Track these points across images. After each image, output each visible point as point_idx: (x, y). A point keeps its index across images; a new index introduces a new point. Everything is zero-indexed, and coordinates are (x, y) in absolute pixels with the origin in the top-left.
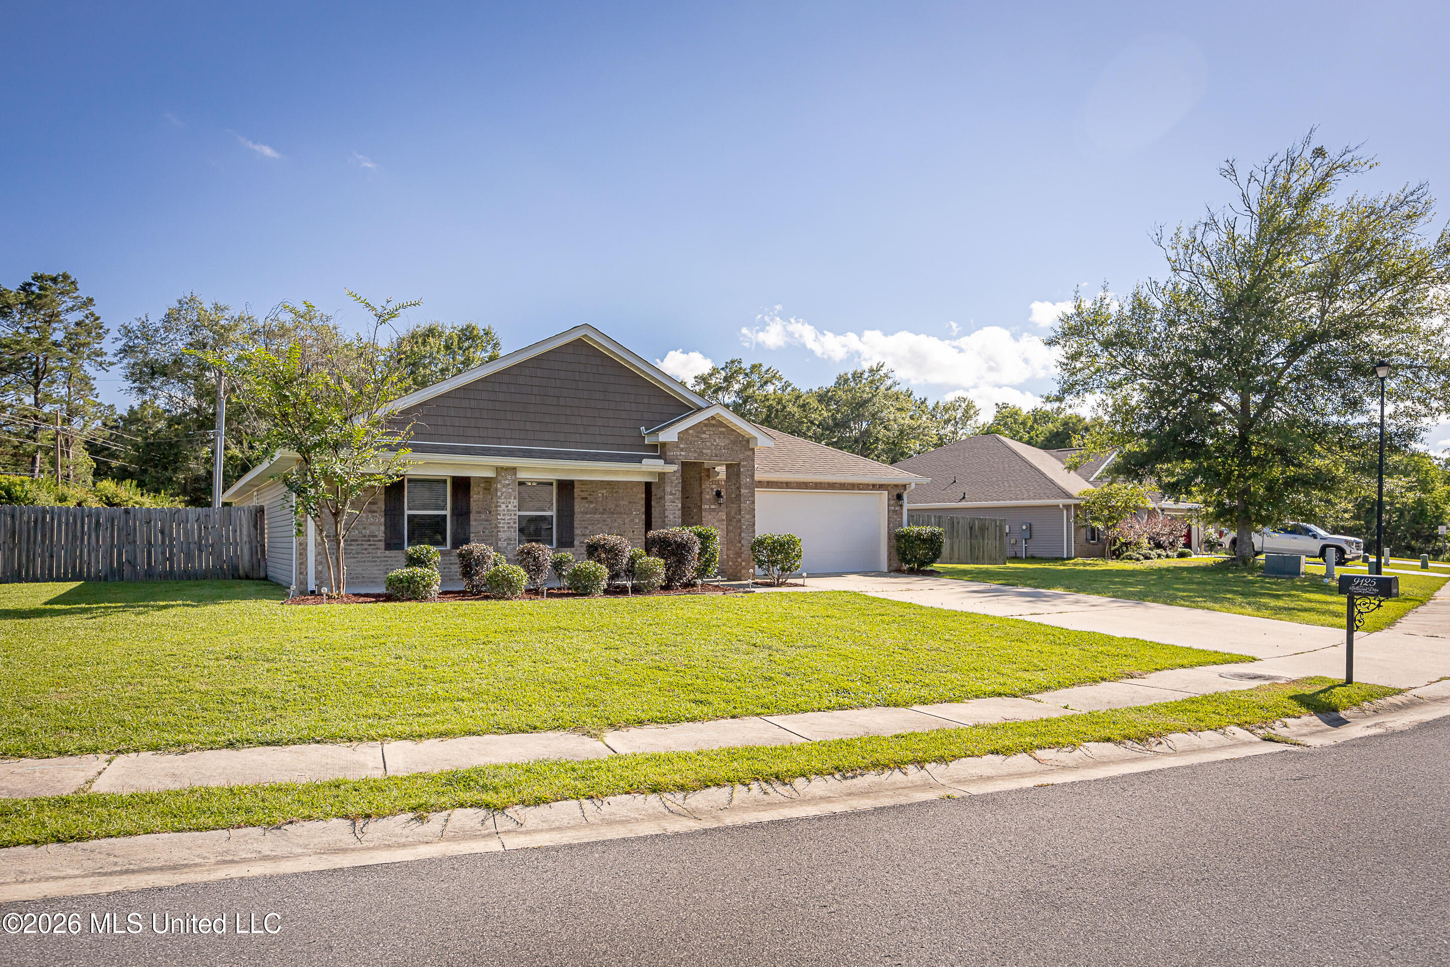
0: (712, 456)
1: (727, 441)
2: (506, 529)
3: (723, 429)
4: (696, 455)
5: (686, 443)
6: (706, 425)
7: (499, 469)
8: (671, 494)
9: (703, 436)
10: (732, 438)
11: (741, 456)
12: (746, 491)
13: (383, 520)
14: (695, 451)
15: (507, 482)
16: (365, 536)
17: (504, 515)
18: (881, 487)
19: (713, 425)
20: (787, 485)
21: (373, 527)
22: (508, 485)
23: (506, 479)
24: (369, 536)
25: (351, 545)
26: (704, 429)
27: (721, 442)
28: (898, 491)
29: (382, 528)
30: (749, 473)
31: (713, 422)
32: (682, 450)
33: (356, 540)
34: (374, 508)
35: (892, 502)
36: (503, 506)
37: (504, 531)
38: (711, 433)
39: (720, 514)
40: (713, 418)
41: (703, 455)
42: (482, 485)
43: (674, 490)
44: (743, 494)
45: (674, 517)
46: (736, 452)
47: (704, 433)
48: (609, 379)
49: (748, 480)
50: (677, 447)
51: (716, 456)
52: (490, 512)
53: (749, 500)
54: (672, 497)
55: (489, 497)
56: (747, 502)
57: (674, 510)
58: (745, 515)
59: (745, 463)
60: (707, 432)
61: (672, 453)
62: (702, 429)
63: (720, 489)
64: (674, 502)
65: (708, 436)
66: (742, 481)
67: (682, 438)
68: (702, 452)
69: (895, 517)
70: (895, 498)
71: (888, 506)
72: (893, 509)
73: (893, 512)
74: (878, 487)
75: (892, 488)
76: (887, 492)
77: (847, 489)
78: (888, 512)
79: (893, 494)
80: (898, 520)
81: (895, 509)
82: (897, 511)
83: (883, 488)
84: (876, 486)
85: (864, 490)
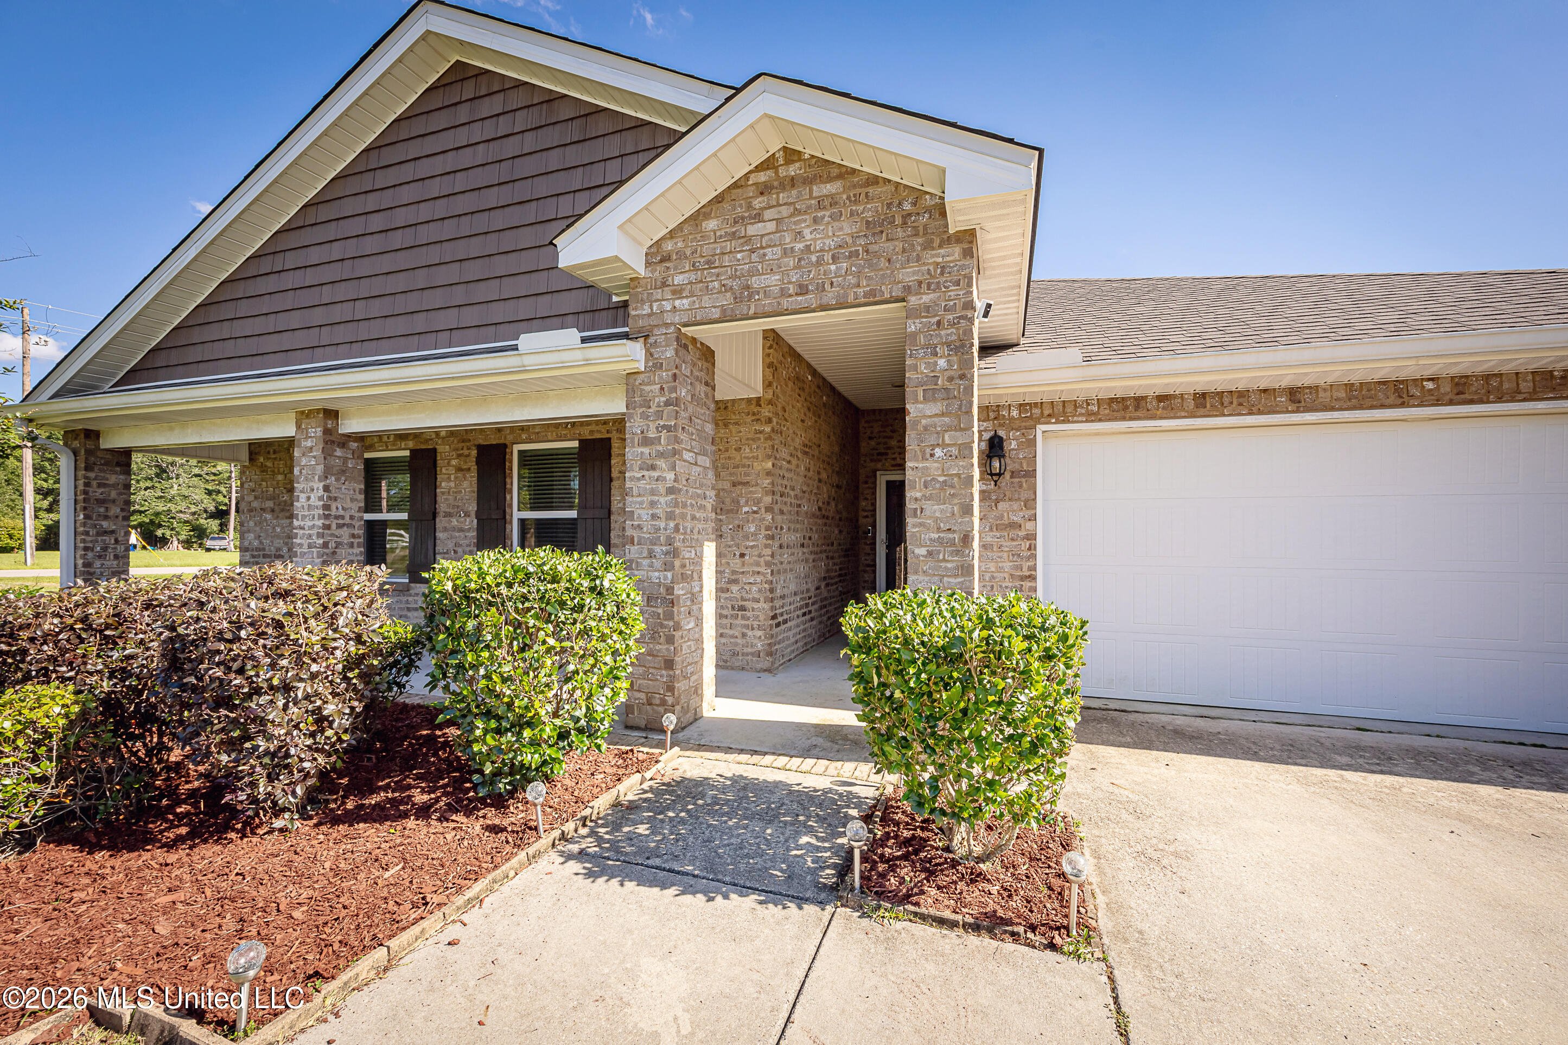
0: (783, 293)
2: (305, 548)
3: (829, 188)
4: (727, 299)
5: (694, 268)
6: (764, 190)
7: (300, 413)
8: (646, 442)
9: (752, 230)
10: (869, 211)
11: (909, 275)
12: (932, 409)
14: (726, 289)
15: (309, 443)
19: (793, 182)
22: (311, 450)
26: (758, 203)
27: (823, 236)
30: (948, 333)
31: (793, 169)
32: (678, 292)
38: (785, 211)
39: (1001, 505)
40: (791, 155)
41: (750, 297)
42: (454, 462)
43: (652, 426)
44: (916, 423)
45: (654, 517)
46: (883, 263)
47: (758, 217)
48: (529, 142)
49: (942, 363)
50: (664, 284)
51: (803, 290)
52: (467, 515)
53: (943, 445)
54: (646, 450)
55: (466, 484)
56: (938, 452)
57: (653, 492)
58: (927, 505)
59: (926, 299)
60: (768, 214)
61: (646, 310)
62: (750, 207)
63: (1001, 433)
64: (653, 468)
65: (771, 226)
66: (915, 368)
67: (681, 255)
68: (748, 287)
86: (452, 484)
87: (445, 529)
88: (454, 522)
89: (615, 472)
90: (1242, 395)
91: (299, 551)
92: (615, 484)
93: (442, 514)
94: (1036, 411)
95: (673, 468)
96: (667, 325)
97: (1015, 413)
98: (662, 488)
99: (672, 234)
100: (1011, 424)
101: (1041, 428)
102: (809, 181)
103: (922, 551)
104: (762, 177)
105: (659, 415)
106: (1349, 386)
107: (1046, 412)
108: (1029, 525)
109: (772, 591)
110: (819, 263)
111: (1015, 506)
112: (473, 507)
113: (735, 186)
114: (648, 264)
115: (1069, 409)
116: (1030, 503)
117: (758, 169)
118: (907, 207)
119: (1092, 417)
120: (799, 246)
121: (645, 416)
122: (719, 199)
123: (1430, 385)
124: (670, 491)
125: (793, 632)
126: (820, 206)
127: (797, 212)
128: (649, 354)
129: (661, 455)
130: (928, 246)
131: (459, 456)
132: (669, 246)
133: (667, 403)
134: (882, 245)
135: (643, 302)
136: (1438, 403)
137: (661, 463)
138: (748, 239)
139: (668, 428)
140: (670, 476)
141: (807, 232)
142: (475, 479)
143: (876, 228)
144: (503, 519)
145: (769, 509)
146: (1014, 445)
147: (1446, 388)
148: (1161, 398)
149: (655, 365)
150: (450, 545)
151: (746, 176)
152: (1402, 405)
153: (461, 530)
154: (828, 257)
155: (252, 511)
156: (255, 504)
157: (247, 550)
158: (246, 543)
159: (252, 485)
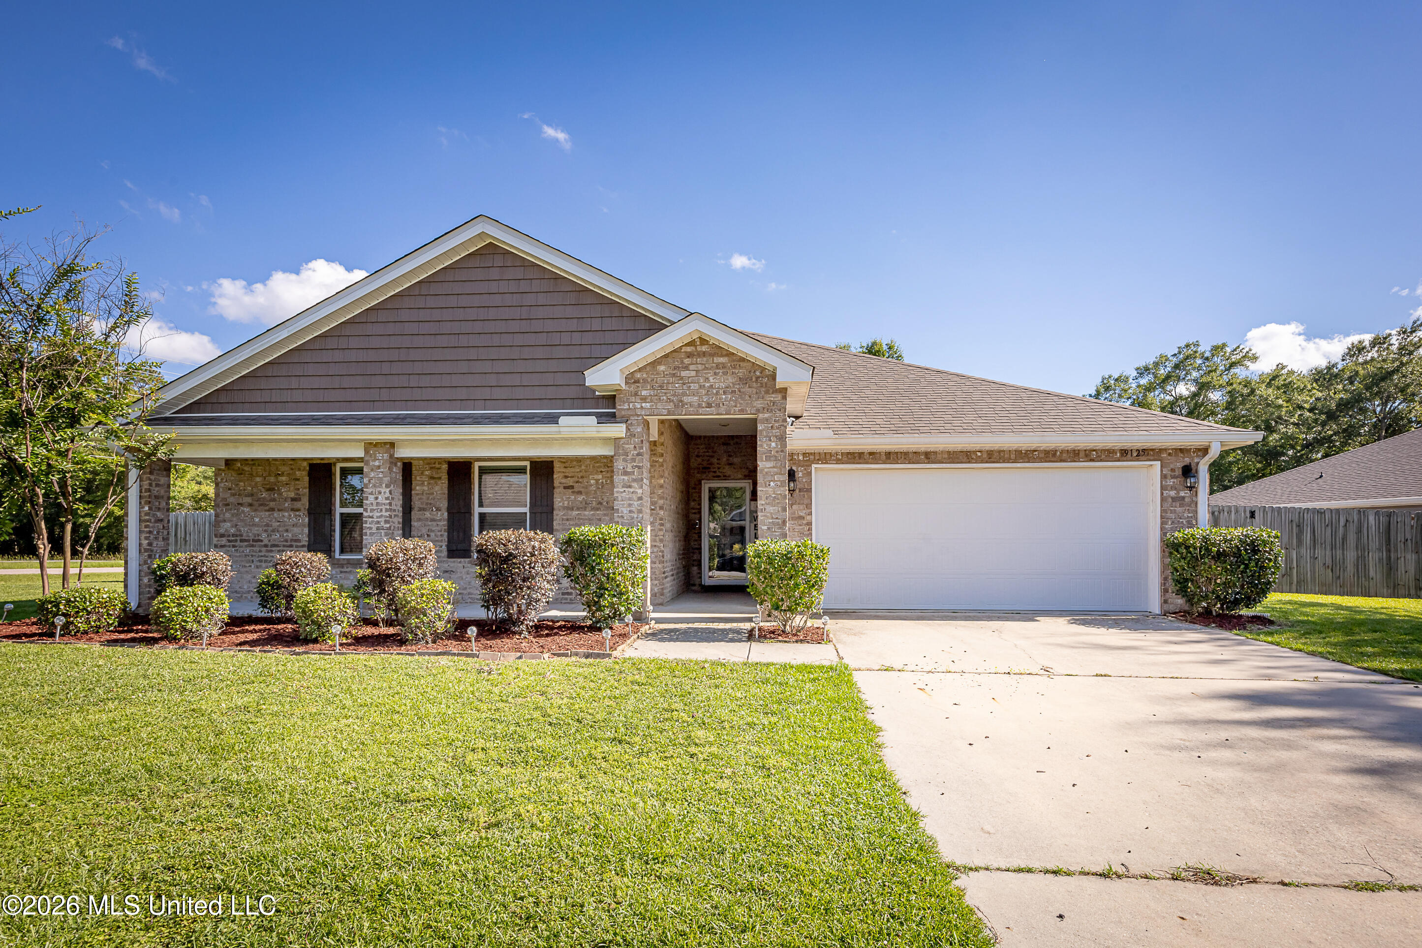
0: (700, 406)
1: (730, 380)
2: (374, 530)
3: (722, 360)
4: (671, 406)
5: (653, 388)
6: (689, 355)
7: (370, 446)
8: (626, 473)
9: (684, 374)
10: (741, 373)
11: (759, 404)
12: (769, 464)
13: (307, 520)
14: (670, 401)
15: (377, 463)
16: (286, 541)
17: (372, 510)
18: (1143, 454)
19: (704, 354)
20: (929, 457)
21: (296, 530)
22: (379, 467)
24: (292, 540)
25: (271, 551)
26: (687, 361)
27: (719, 382)
28: (1187, 461)
29: (306, 530)
30: (776, 432)
31: (704, 348)
32: (644, 399)
33: (277, 546)
34: (298, 505)
35: (1170, 482)
36: (371, 498)
37: (372, 534)
38: (700, 367)
40: (703, 341)
41: (683, 406)
42: (427, 473)
43: (629, 466)
44: (762, 470)
45: (630, 512)
46: (747, 397)
47: (686, 368)
48: (542, 299)
49: (773, 444)
50: (636, 394)
51: (709, 405)
52: (438, 509)
53: (774, 481)
54: (626, 478)
55: (437, 488)
56: (772, 484)
57: (630, 499)
58: (767, 507)
59: (766, 415)
60: (692, 367)
61: (626, 406)
62: (682, 362)
63: (794, 468)
64: (630, 487)
65: (693, 373)
66: (761, 446)
67: (645, 381)
68: (681, 401)
69: (1179, 509)
70: (1179, 472)
71: (1163, 488)
72: (1173, 493)
73: (1174, 499)
74: (1135, 454)
75: (1170, 454)
76: (1158, 464)
77: (1062, 461)
78: (1163, 499)
79: (1172, 466)
80: (1185, 515)
81: (1178, 493)
82: (1183, 498)
83: (1148, 455)
84: (1129, 453)
85: (1101, 461)
86: (426, 488)
87: (419, 520)
88: (427, 514)
89: (556, 483)
90: (906, 454)
91: (368, 532)
92: (556, 491)
93: (416, 509)
94: (812, 457)
95: (641, 487)
96: (638, 416)
97: (801, 458)
98: (635, 497)
99: (640, 370)
100: (799, 463)
101: (814, 466)
102: (713, 355)
104: (689, 349)
105: (633, 460)
106: (949, 452)
107: (817, 458)
108: (808, 517)
109: (663, 556)
110: (717, 393)
111: (802, 507)
112: (444, 504)
113: (675, 351)
114: (627, 383)
115: (828, 457)
116: (809, 506)
117: (687, 345)
118: (758, 373)
119: (839, 461)
120: (707, 385)
121: (625, 460)
122: (666, 356)
123: (979, 454)
124: (640, 499)
125: (670, 585)
126: (717, 367)
127: (706, 368)
128: (628, 429)
129: (634, 480)
130: (767, 392)
131: (431, 468)
132: (638, 375)
133: (638, 455)
134: (746, 389)
135: (624, 402)
136: (982, 462)
137: (635, 484)
138: (682, 378)
139: (639, 467)
140: (640, 491)
141: (711, 379)
142: (446, 485)
143: (744, 381)
144: (469, 512)
145: (661, 508)
146: (800, 474)
147: (985, 456)
148: (871, 454)
149: (630, 435)
150: (424, 531)
151: (681, 348)
152: (969, 462)
153: (433, 520)
154: (721, 392)
155: (228, 505)
156: (232, 500)
157: (222, 536)
158: (222, 531)
159: (229, 484)
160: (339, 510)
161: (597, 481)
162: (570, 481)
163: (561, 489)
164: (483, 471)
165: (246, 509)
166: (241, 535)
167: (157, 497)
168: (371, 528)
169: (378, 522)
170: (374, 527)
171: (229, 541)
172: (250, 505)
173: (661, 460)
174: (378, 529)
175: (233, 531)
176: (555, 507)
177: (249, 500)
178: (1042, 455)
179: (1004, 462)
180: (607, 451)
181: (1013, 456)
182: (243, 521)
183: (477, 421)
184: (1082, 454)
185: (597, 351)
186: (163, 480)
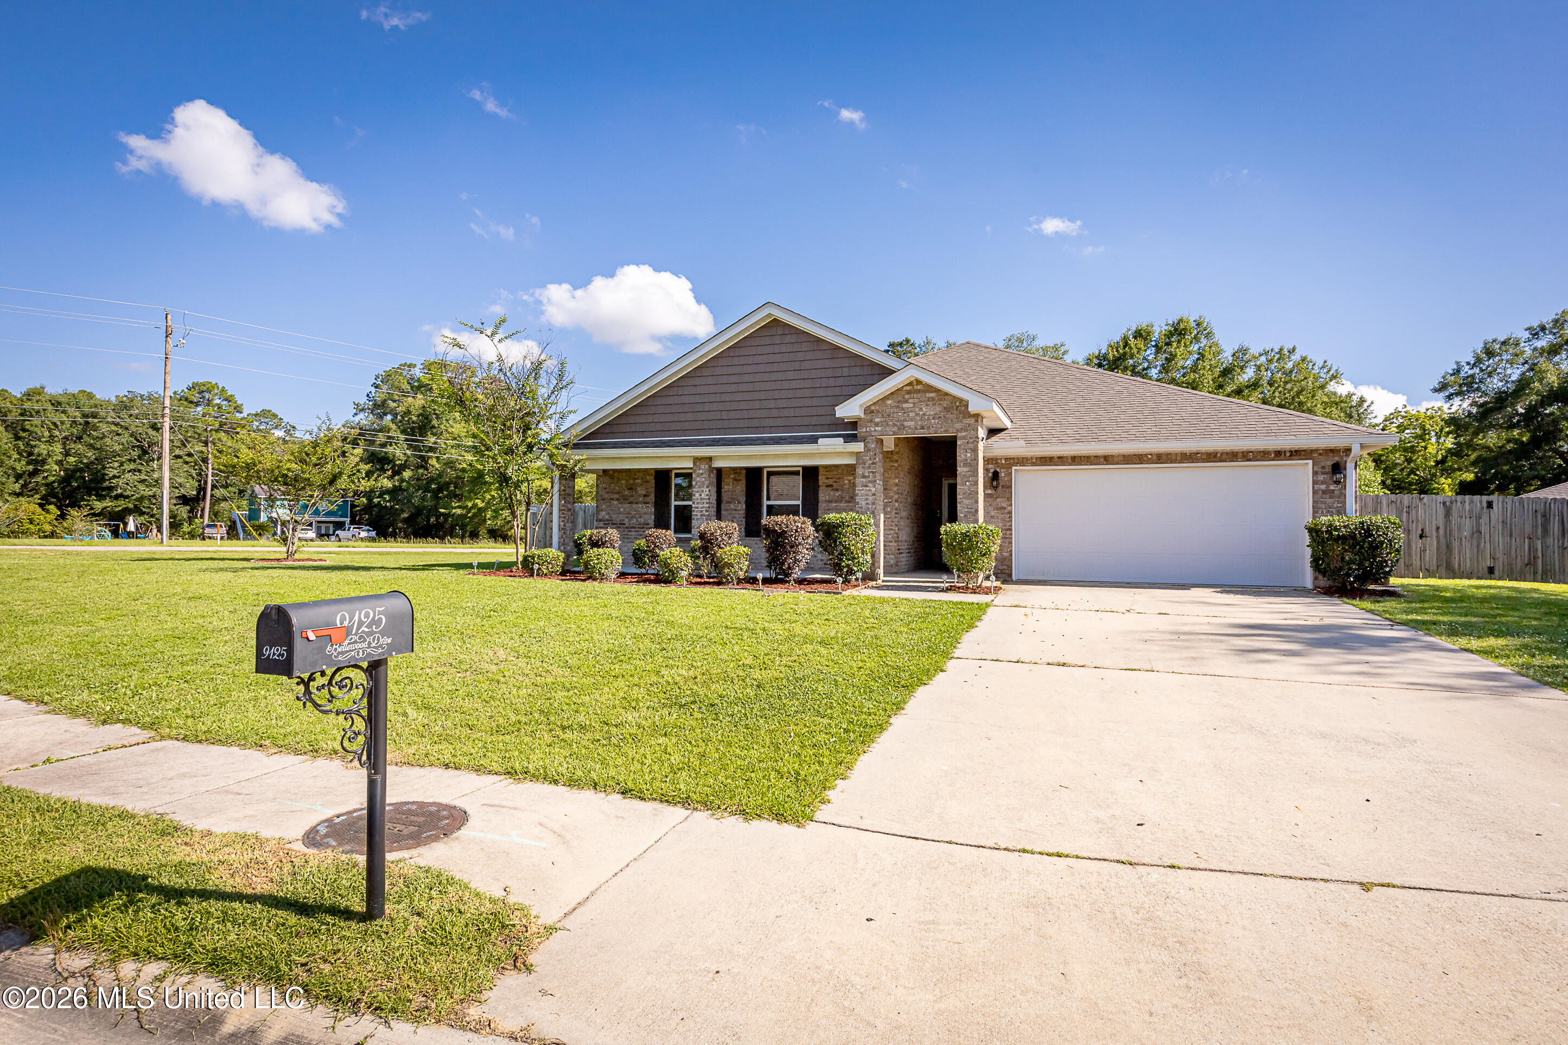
0: (916, 428)
1: (938, 409)
2: (699, 517)
3: (932, 395)
4: (895, 429)
5: (883, 416)
6: (909, 392)
7: (697, 460)
8: (864, 477)
9: (905, 405)
10: (945, 404)
11: (958, 426)
12: (966, 469)
13: (653, 510)
14: (895, 425)
15: (701, 471)
16: (640, 524)
17: (698, 503)
18: (1296, 454)
19: (919, 391)
21: (646, 517)
22: (702, 474)
23: (700, 469)
24: (644, 524)
25: (631, 531)
26: (907, 397)
27: (929, 411)
28: (1337, 459)
29: (653, 517)
30: (971, 445)
31: (919, 387)
32: (877, 424)
33: (635, 528)
34: (647, 499)
35: (1321, 478)
36: (697, 495)
37: (698, 519)
38: (916, 400)
39: (998, 500)
40: (919, 382)
41: (904, 428)
42: (732, 476)
43: (866, 472)
44: (960, 473)
45: (867, 504)
46: (950, 421)
47: (907, 402)
49: (969, 455)
50: (871, 421)
51: (922, 428)
52: (739, 502)
53: (969, 481)
54: (864, 480)
55: (738, 487)
56: (967, 483)
57: (867, 495)
58: (964, 500)
59: (964, 434)
60: (910, 401)
61: (864, 430)
62: (904, 398)
63: (998, 470)
64: (867, 486)
65: (911, 405)
66: (960, 456)
67: (878, 411)
68: (903, 425)
69: (1329, 501)
70: (1329, 469)
71: (1314, 483)
72: (1323, 487)
73: (1324, 492)
74: (1288, 454)
75: (1320, 454)
76: (1310, 462)
77: (1221, 461)
78: (1314, 492)
79: (1322, 464)
80: (1335, 505)
81: (1328, 487)
82: (1333, 491)
83: (1300, 455)
84: (1283, 454)
85: (1257, 460)
86: (731, 488)
87: (726, 510)
88: (732, 506)
89: (820, 483)
91: (695, 517)
92: (821, 489)
93: (724, 502)
94: (1012, 461)
95: (875, 486)
96: (873, 436)
97: (1003, 462)
98: (870, 493)
99: (874, 404)
100: (1002, 466)
101: (1014, 468)
102: (925, 392)
103: (962, 515)
104: (908, 388)
105: (869, 468)
106: (1124, 456)
107: (1016, 461)
108: (1009, 508)
109: (898, 537)
110: (928, 419)
111: (1004, 500)
112: (743, 499)
113: (898, 390)
114: (865, 413)
115: (1025, 461)
116: (1010, 499)
117: (907, 385)
118: (958, 404)
119: (1034, 464)
120: (921, 413)
121: (863, 468)
122: (892, 394)
123: (1150, 456)
124: (874, 495)
125: (904, 559)
126: (928, 400)
127: (921, 401)
128: (865, 446)
129: (870, 482)
130: (964, 417)
131: (735, 473)
132: (873, 408)
133: (873, 463)
134: (949, 416)
135: (863, 427)
136: (1153, 463)
137: (870, 485)
138: (903, 409)
139: (873, 472)
140: (873, 489)
141: (924, 409)
142: (744, 485)
143: (947, 409)
144: (760, 504)
145: (896, 501)
146: (1003, 475)
147: (1155, 458)
148: (1059, 458)
149: (867, 449)
150: (730, 517)
151: (903, 387)
152: (1141, 463)
153: (735, 510)
154: (931, 418)
155: (604, 499)
156: (606, 496)
157: (601, 520)
158: (600, 517)
159: (604, 485)
160: (674, 503)
161: (850, 481)
162: (830, 482)
163: (824, 487)
164: (770, 474)
165: (615, 503)
166: (612, 520)
167: (568, 495)
168: (697, 515)
169: (702, 511)
170: (699, 514)
171: (605, 524)
172: (618, 500)
173: (896, 465)
174: (701, 515)
175: (607, 517)
176: (820, 500)
177: (616, 496)
178: (1205, 457)
179: (1171, 463)
180: (852, 461)
181: (1179, 458)
182: (613, 510)
183: (765, 442)
184: (1240, 455)
185: (847, 391)
186: (571, 483)
